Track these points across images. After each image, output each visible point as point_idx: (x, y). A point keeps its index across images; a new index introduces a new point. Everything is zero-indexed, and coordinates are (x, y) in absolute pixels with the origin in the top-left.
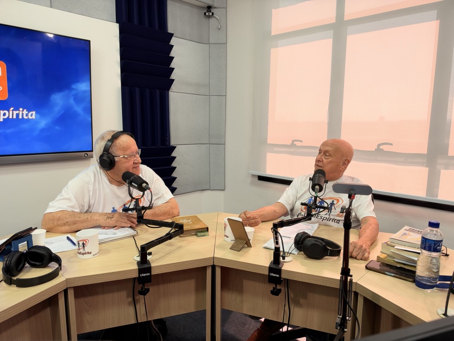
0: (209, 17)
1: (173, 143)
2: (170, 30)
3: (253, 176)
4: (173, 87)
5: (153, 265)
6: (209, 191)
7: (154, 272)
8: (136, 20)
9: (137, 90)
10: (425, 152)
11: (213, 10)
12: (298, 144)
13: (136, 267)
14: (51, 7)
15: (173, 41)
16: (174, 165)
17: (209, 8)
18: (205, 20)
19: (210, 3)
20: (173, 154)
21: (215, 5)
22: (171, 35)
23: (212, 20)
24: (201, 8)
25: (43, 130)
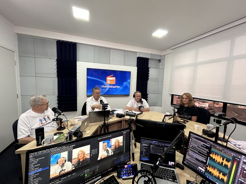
0: (160, 62)
2: (149, 67)
4: (149, 80)
6: (157, 107)
8: (141, 66)
9: (140, 81)
14: (124, 65)
21: (162, 59)
24: (158, 60)
25: (121, 90)
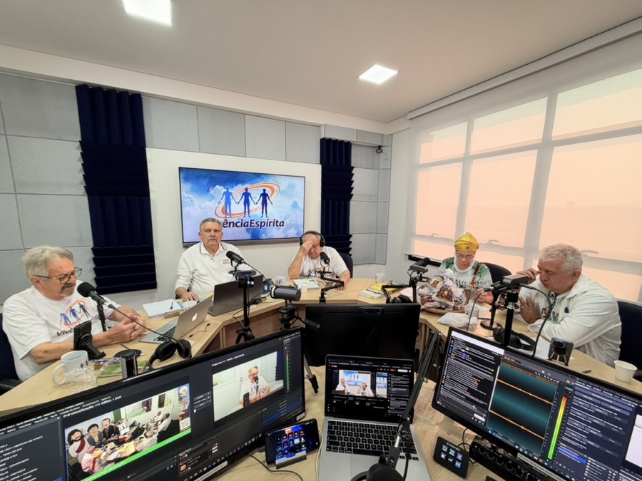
0: (379, 152)
1: (351, 233)
2: (352, 165)
3: (406, 255)
4: (353, 198)
5: (326, 299)
6: (374, 265)
7: (327, 302)
8: (331, 162)
9: (330, 202)
10: (522, 247)
11: (382, 148)
12: (436, 236)
13: (318, 299)
14: (286, 160)
15: (354, 171)
16: (351, 246)
17: (380, 147)
18: (377, 155)
19: (380, 144)
20: (351, 240)
21: (384, 145)
22: (353, 167)
23: (381, 154)
24: (376, 147)
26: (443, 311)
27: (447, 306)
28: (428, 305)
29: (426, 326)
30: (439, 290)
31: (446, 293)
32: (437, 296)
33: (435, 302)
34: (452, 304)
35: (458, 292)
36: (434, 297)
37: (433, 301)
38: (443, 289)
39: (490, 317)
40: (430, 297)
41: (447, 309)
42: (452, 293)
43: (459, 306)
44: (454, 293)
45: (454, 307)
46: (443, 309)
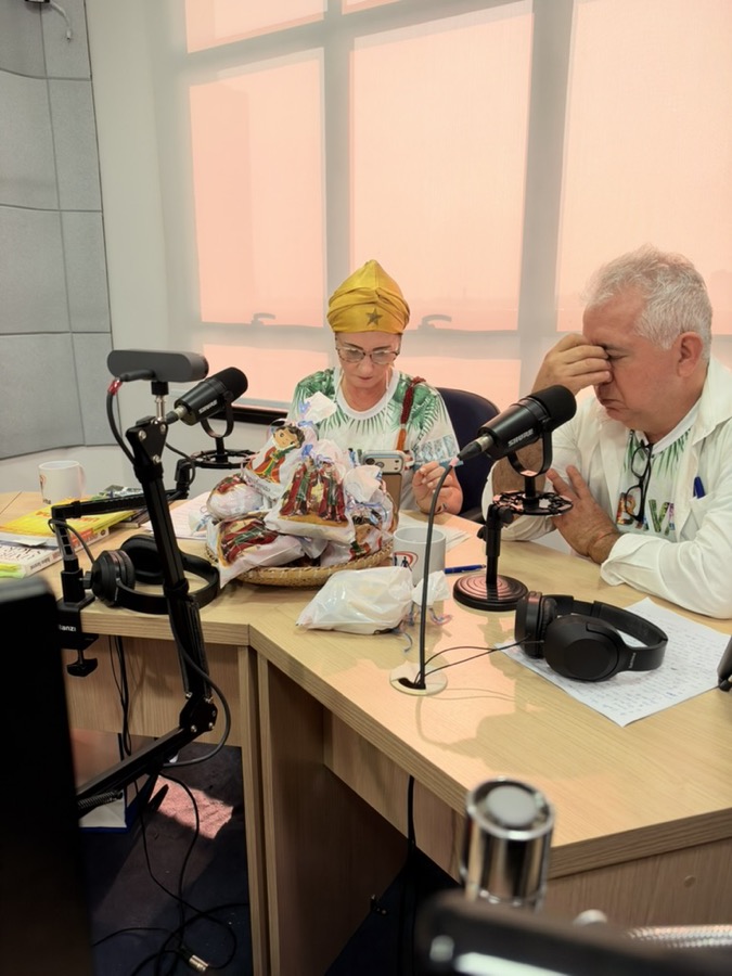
6: (84, 449)
10: (512, 325)
12: (266, 321)
23: (48, 16)
26: (313, 572)
27: (329, 548)
28: (253, 556)
29: (253, 653)
30: (289, 486)
31: (318, 491)
32: (285, 511)
33: (280, 541)
34: (346, 534)
35: (362, 485)
36: (274, 519)
37: (270, 538)
38: (303, 480)
39: (483, 560)
40: (259, 522)
41: (330, 560)
42: (340, 488)
43: (371, 540)
44: (349, 488)
45: (355, 547)
46: (316, 562)
